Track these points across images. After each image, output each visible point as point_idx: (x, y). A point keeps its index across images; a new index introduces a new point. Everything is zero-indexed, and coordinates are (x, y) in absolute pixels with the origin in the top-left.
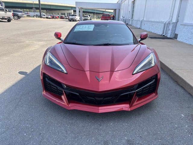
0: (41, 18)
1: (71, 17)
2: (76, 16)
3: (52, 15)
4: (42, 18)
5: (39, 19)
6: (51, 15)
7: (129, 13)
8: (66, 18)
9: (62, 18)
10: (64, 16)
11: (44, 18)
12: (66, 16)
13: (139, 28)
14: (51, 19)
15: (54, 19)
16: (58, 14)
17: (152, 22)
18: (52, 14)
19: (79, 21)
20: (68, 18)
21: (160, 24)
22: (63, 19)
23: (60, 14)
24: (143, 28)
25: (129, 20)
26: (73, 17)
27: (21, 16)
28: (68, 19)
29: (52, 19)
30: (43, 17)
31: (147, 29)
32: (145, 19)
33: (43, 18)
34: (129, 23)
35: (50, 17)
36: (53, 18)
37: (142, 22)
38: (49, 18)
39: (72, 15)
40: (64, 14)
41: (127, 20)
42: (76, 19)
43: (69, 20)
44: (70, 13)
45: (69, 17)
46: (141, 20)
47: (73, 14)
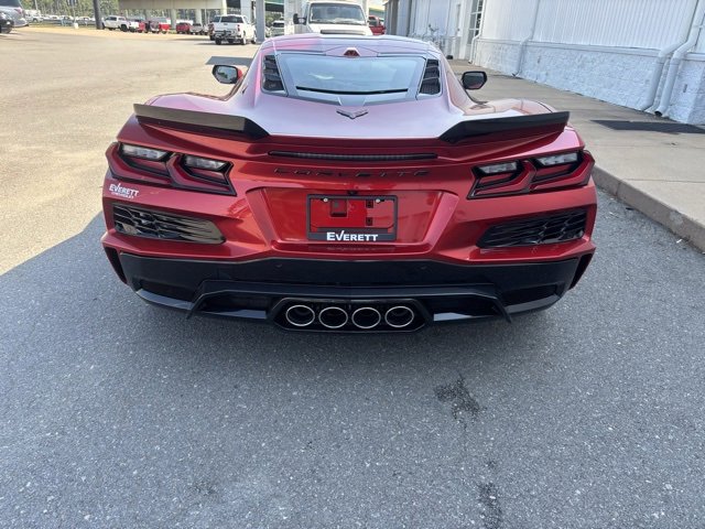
0: (98, 28)
1: (219, 26)
2: (240, 20)
3: (142, 17)
4: (104, 27)
5: (93, 32)
6: (138, 18)
7: (458, 14)
8: (198, 29)
9: (182, 29)
10: (191, 22)
11: (111, 29)
12: (200, 21)
13: (514, 77)
14: (140, 31)
15: (150, 34)
16: (168, 15)
17: (580, 49)
18: (145, 13)
19: (253, 42)
20: (206, 29)
21: (625, 59)
22: (188, 32)
23: (174, 13)
24: (529, 74)
25: (458, 40)
26: (230, 26)
27: (12, 23)
28: (206, 34)
29: (143, 34)
30: (109, 23)
31: (554, 81)
32: (539, 38)
33: (107, 31)
34: (458, 53)
35: (135, 25)
36: (148, 28)
37: (524, 47)
38: (132, 30)
39: (226, 20)
40: (192, 16)
41: (451, 40)
42: (241, 33)
43: (212, 39)
44: (213, 12)
45: (211, 26)
46: (521, 39)
47: (225, 14)
